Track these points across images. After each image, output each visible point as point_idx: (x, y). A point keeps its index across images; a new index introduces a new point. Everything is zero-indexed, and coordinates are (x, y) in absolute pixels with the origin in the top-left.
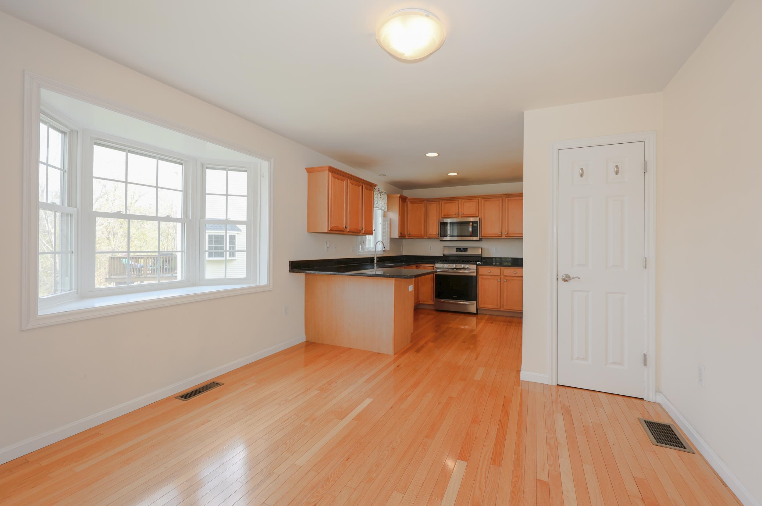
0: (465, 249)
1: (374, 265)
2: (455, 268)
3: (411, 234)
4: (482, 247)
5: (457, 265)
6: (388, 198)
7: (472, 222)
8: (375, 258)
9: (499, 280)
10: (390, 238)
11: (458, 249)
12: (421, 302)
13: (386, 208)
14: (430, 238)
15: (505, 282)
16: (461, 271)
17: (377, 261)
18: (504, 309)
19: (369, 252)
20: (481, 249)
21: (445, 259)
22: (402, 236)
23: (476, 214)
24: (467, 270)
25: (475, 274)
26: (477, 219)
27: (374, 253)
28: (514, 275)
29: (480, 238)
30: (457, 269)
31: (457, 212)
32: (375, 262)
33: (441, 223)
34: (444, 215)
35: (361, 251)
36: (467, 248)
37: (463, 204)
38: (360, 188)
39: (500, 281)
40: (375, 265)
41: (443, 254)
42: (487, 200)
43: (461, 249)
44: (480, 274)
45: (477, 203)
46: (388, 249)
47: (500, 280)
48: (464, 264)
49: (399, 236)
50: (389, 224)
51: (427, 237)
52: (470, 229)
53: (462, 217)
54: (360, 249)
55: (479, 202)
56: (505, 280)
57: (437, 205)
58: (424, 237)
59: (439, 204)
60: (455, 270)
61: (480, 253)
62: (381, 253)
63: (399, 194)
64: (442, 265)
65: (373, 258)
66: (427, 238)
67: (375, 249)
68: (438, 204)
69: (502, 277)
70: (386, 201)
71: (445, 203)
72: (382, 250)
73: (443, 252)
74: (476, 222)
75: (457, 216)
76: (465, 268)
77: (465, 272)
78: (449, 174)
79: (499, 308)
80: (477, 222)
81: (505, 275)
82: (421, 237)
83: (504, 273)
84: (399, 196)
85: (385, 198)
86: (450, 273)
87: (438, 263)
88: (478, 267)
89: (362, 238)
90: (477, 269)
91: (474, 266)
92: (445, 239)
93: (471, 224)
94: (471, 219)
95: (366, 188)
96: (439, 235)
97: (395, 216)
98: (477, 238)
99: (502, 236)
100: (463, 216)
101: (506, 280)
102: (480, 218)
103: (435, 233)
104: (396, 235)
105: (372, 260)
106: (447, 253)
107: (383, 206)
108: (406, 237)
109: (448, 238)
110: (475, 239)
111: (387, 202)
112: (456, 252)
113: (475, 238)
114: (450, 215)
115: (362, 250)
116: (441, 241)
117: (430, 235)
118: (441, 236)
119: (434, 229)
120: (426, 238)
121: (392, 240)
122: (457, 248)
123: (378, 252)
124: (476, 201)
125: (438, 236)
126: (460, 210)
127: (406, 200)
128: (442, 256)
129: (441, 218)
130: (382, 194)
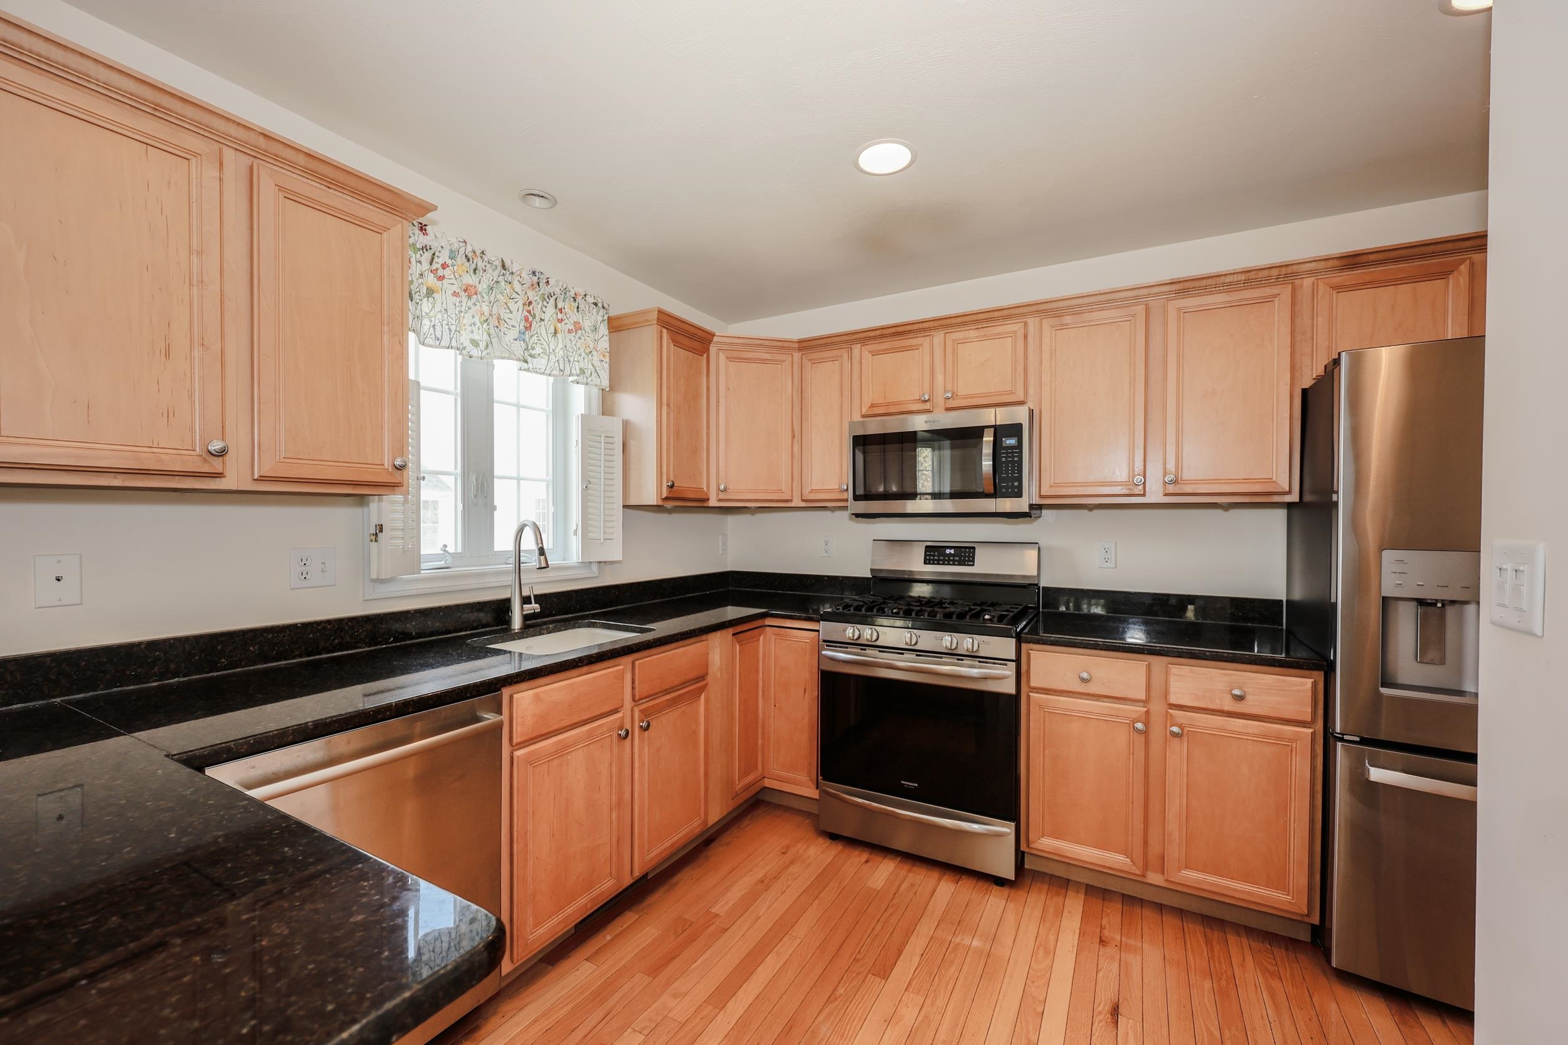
0: (965, 553)
2: (911, 650)
3: (730, 487)
4: (1042, 544)
7: (1000, 431)
8: (516, 603)
9: (1139, 726)
10: (623, 506)
11: (936, 552)
12: (767, 783)
13: (605, 374)
14: (814, 506)
15: (1176, 742)
16: (941, 666)
18: (1167, 881)
20: (1035, 553)
22: (676, 497)
23: (1012, 393)
24: (967, 662)
25: (1009, 688)
26: (1020, 415)
28: (1229, 705)
29: (1031, 506)
30: (921, 652)
31: (927, 387)
33: (855, 438)
34: (872, 406)
36: (974, 548)
37: (955, 352)
39: (1145, 733)
41: (874, 568)
42: (1068, 319)
43: (948, 551)
44: (1033, 684)
45: (1021, 342)
47: (1147, 724)
49: (663, 498)
51: (802, 500)
52: (987, 464)
53: (948, 408)
55: (1026, 337)
56: (1175, 729)
57: (842, 365)
58: (791, 501)
59: (850, 357)
60: (912, 659)
61: (1035, 573)
66: (803, 504)
68: (845, 356)
69: (1157, 707)
70: (605, 348)
71: (874, 353)
74: (1015, 430)
75: (927, 406)
76: (960, 651)
77: (961, 670)
79: (1138, 872)
80: (1020, 426)
81: (1173, 700)
83: (1166, 694)
88: (1024, 646)
90: (1018, 661)
91: (1005, 647)
92: (911, 506)
93: (988, 438)
94: (990, 417)
96: (848, 490)
97: (645, 410)
98: (1021, 504)
99: (1144, 495)
100: (951, 402)
101: (1181, 726)
102: (1031, 412)
103: (834, 485)
104: (651, 489)
105: (501, 608)
108: (713, 503)
109: (926, 505)
110: (1008, 510)
111: (607, 345)
112: (925, 562)
113: (1007, 505)
114: (894, 404)
117: (812, 491)
118: (857, 498)
119: (829, 464)
120: (800, 504)
122: (931, 548)
124: (1015, 333)
125: (846, 495)
126: (940, 378)
127: (713, 349)
128: (868, 579)
129: (863, 416)
130: (568, 306)
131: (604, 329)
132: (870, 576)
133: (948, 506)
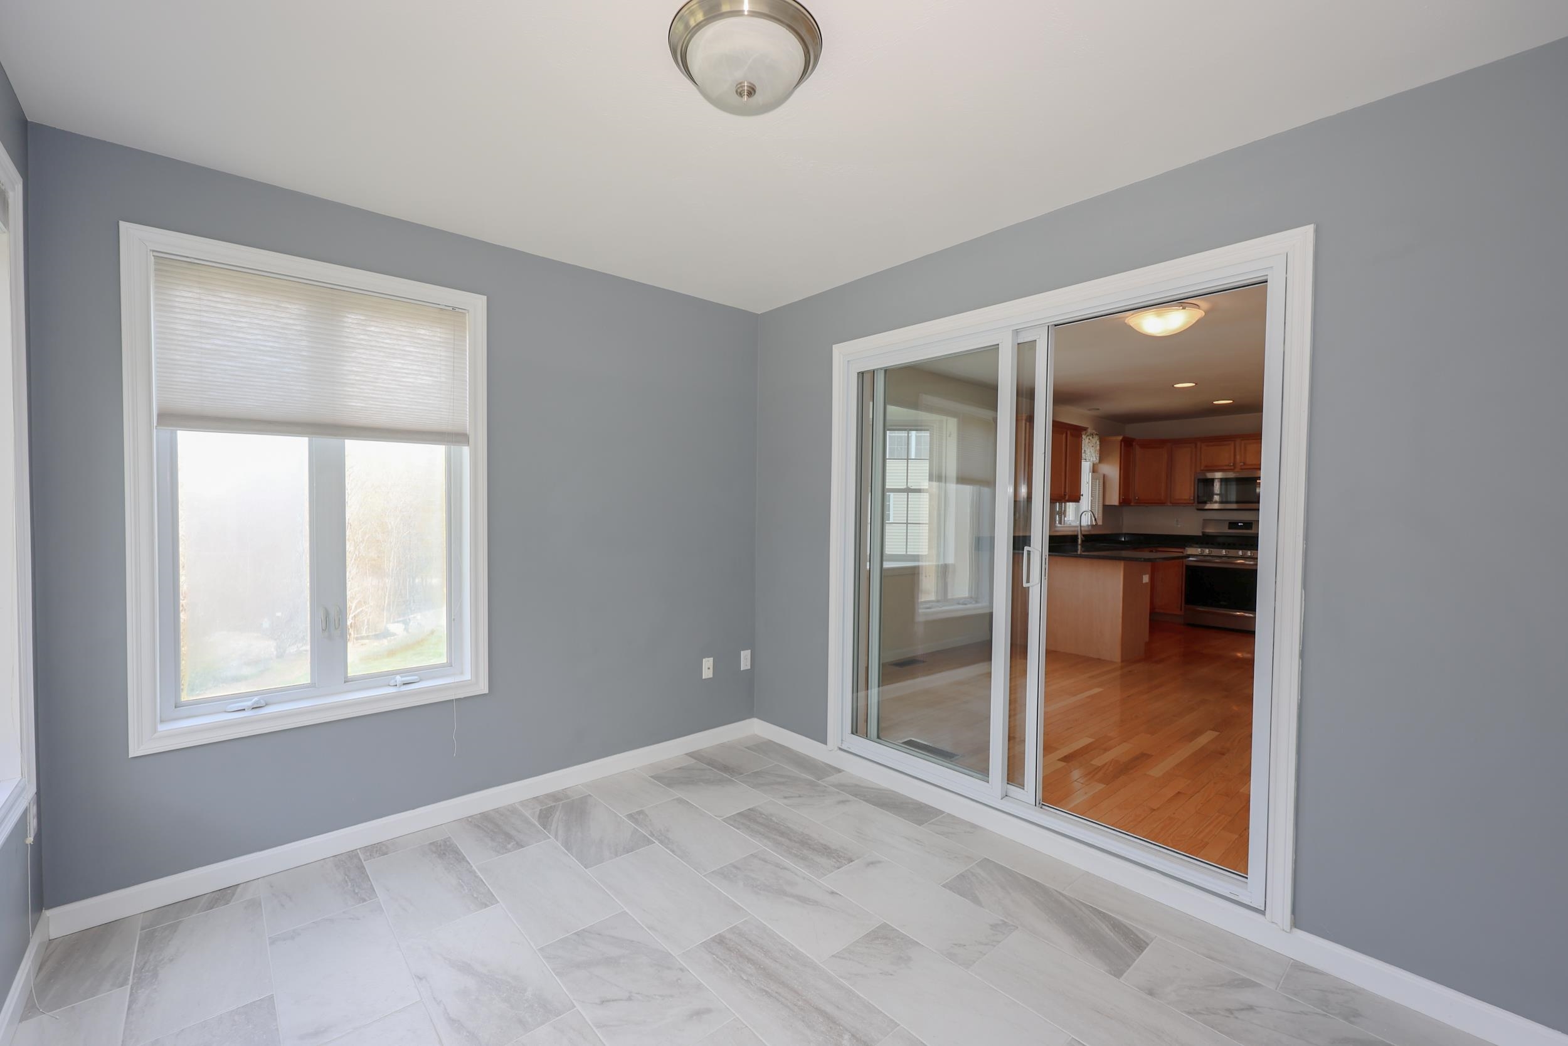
0: (1248, 525)
1: (1077, 547)
2: (1225, 556)
3: (1140, 498)
5: (1229, 550)
6: (1100, 442)
8: (1079, 537)
10: (1103, 505)
11: (1233, 525)
12: (1157, 611)
13: (1098, 458)
14: (1176, 504)
16: (1239, 561)
17: (1082, 541)
19: (1069, 527)
21: (1205, 540)
22: (1125, 501)
24: (1249, 560)
27: (1077, 529)
30: (1229, 557)
31: (1232, 461)
32: (1080, 541)
33: (1198, 480)
34: (1207, 467)
35: (1059, 525)
36: (1252, 523)
37: (1244, 447)
38: (1064, 435)
40: (1079, 547)
41: (1203, 532)
43: (1240, 524)
46: (1100, 523)
48: (1244, 549)
49: (1120, 503)
50: (1101, 483)
51: (1171, 503)
53: (1242, 469)
54: (1057, 522)
57: (1192, 449)
58: (1165, 503)
59: (1196, 447)
60: (1224, 559)
62: (1086, 529)
63: (1121, 435)
64: (1199, 550)
65: (1076, 536)
66: (1171, 505)
67: (1078, 522)
68: (1194, 447)
70: (1098, 448)
71: (1208, 446)
72: (1089, 524)
73: (1203, 529)
75: (1232, 468)
76: (1245, 556)
77: (1247, 562)
78: (1215, 402)
82: (1161, 503)
84: (1120, 438)
85: (1096, 443)
86: (1216, 563)
87: (1191, 546)
89: (1061, 507)
92: (1208, 506)
95: (1072, 435)
96: (1194, 499)
97: (1112, 471)
100: (1243, 467)
103: (1186, 497)
104: (1114, 499)
106: (1211, 530)
107: (1093, 455)
108: (1132, 504)
109: (1216, 506)
111: (1101, 448)
112: (1229, 528)
114: (1219, 466)
115: (1060, 523)
116: (1198, 509)
117: (1177, 499)
118: (1199, 503)
119: (1185, 489)
120: (1169, 504)
121: (1107, 509)
122: (1230, 523)
123: (1083, 527)
125: (1192, 502)
126: (1238, 457)
127: (1134, 444)
128: (1200, 536)
129: (1201, 470)
130: (1091, 438)
131: (1098, 443)
132: (1201, 534)
133: (1234, 506)
